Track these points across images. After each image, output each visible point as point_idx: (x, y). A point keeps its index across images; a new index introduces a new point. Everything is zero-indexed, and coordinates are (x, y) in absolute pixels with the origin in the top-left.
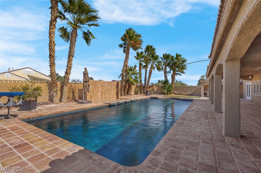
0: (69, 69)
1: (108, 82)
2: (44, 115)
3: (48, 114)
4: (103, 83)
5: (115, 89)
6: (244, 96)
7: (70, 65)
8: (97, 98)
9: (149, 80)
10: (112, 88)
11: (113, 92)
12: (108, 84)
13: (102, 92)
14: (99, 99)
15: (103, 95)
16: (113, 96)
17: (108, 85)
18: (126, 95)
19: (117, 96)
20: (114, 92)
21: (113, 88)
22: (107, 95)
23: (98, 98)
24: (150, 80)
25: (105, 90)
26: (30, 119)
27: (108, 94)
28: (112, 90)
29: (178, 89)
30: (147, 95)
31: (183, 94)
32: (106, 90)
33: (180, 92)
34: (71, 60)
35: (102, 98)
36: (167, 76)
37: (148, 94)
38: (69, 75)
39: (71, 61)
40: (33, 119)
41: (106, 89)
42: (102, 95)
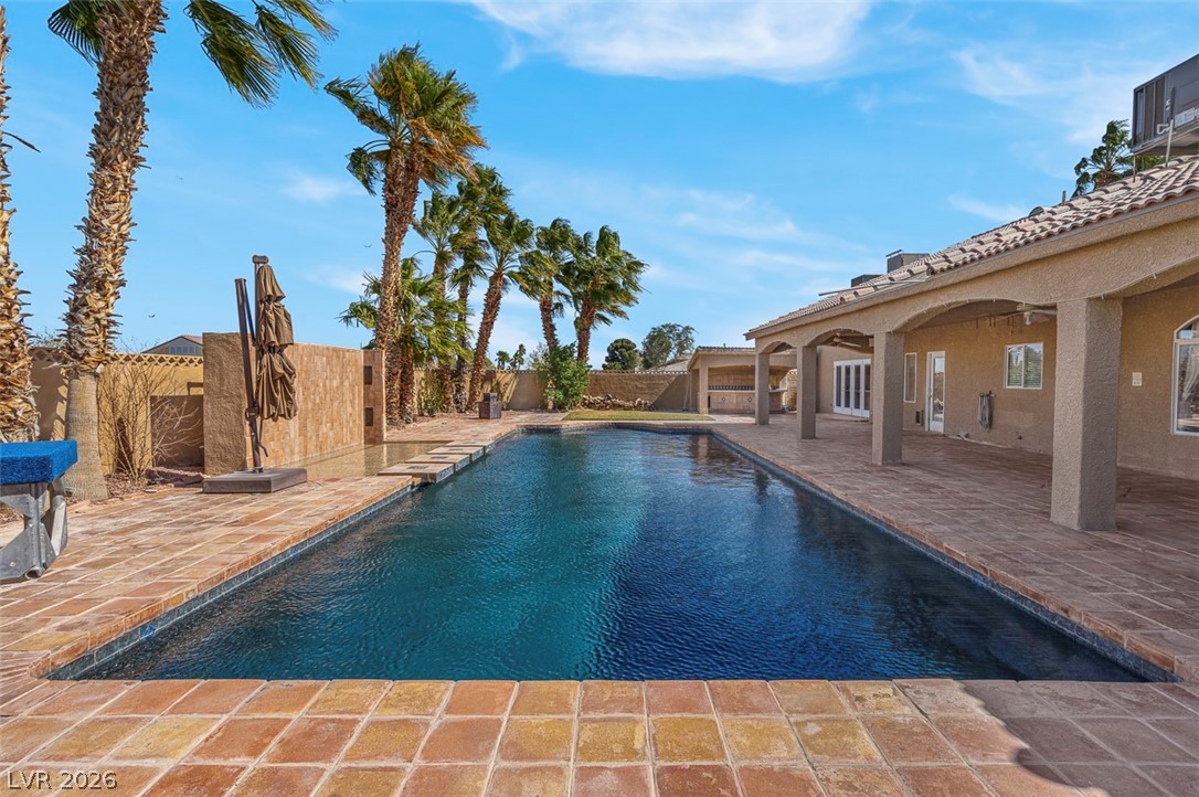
0: (114, 256)
1: (328, 348)
2: (167, 603)
3: (191, 596)
4: (310, 356)
5: (359, 391)
6: (824, 404)
7: (117, 220)
8: (283, 449)
9: (487, 342)
10: (346, 383)
11: (350, 410)
12: (328, 363)
13: (306, 410)
14: (292, 452)
16: (351, 433)
17: (331, 371)
18: (397, 424)
19: (366, 432)
20: (353, 407)
21: (352, 386)
22: (325, 431)
23: (287, 450)
24: (489, 340)
25: (318, 401)
26: (91, 657)
27: (332, 424)
28: (348, 396)
29: (602, 382)
30: (488, 418)
31: (620, 406)
32: (321, 398)
33: (609, 398)
34: (121, 188)
35: (306, 447)
36: (553, 327)
37: (495, 412)
38: (112, 299)
39: (123, 193)
40: (106, 658)
41: (321, 389)
42: (305, 426)
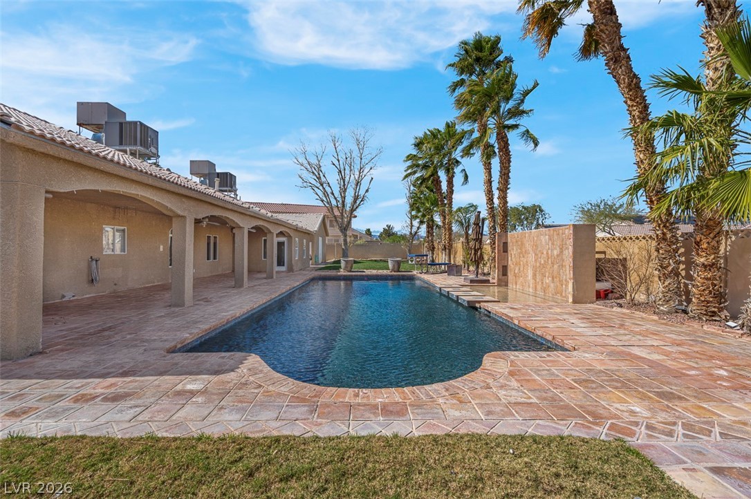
15: (538, 277)
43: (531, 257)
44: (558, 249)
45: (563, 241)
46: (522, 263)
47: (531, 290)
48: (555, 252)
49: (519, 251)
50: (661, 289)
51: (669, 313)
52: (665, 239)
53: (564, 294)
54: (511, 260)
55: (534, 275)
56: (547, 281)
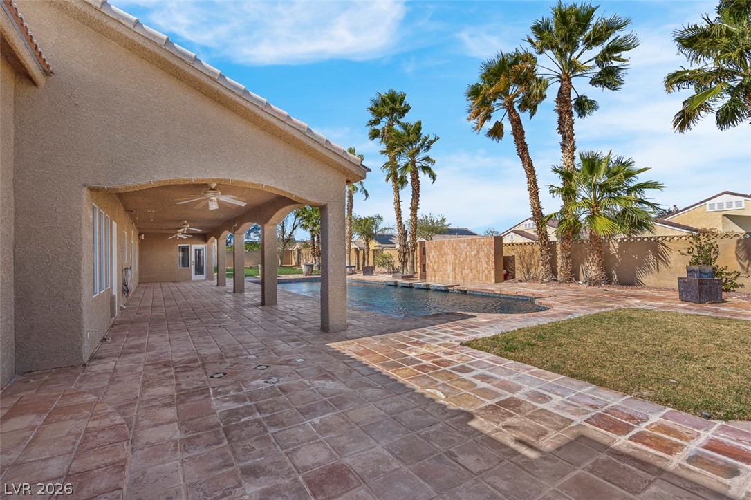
15: (458, 271)
43: (450, 257)
44: (476, 251)
45: (479, 245)
46: (440, 262)
47: (451, 279)
48: (473, 253)
49: (438, 253)
50: (544, 270)
51: (549, 282)
52: (545, 245)
53: (481, 279)
54: (429, 260)
55: (454, 269)
56: (466, 272)
